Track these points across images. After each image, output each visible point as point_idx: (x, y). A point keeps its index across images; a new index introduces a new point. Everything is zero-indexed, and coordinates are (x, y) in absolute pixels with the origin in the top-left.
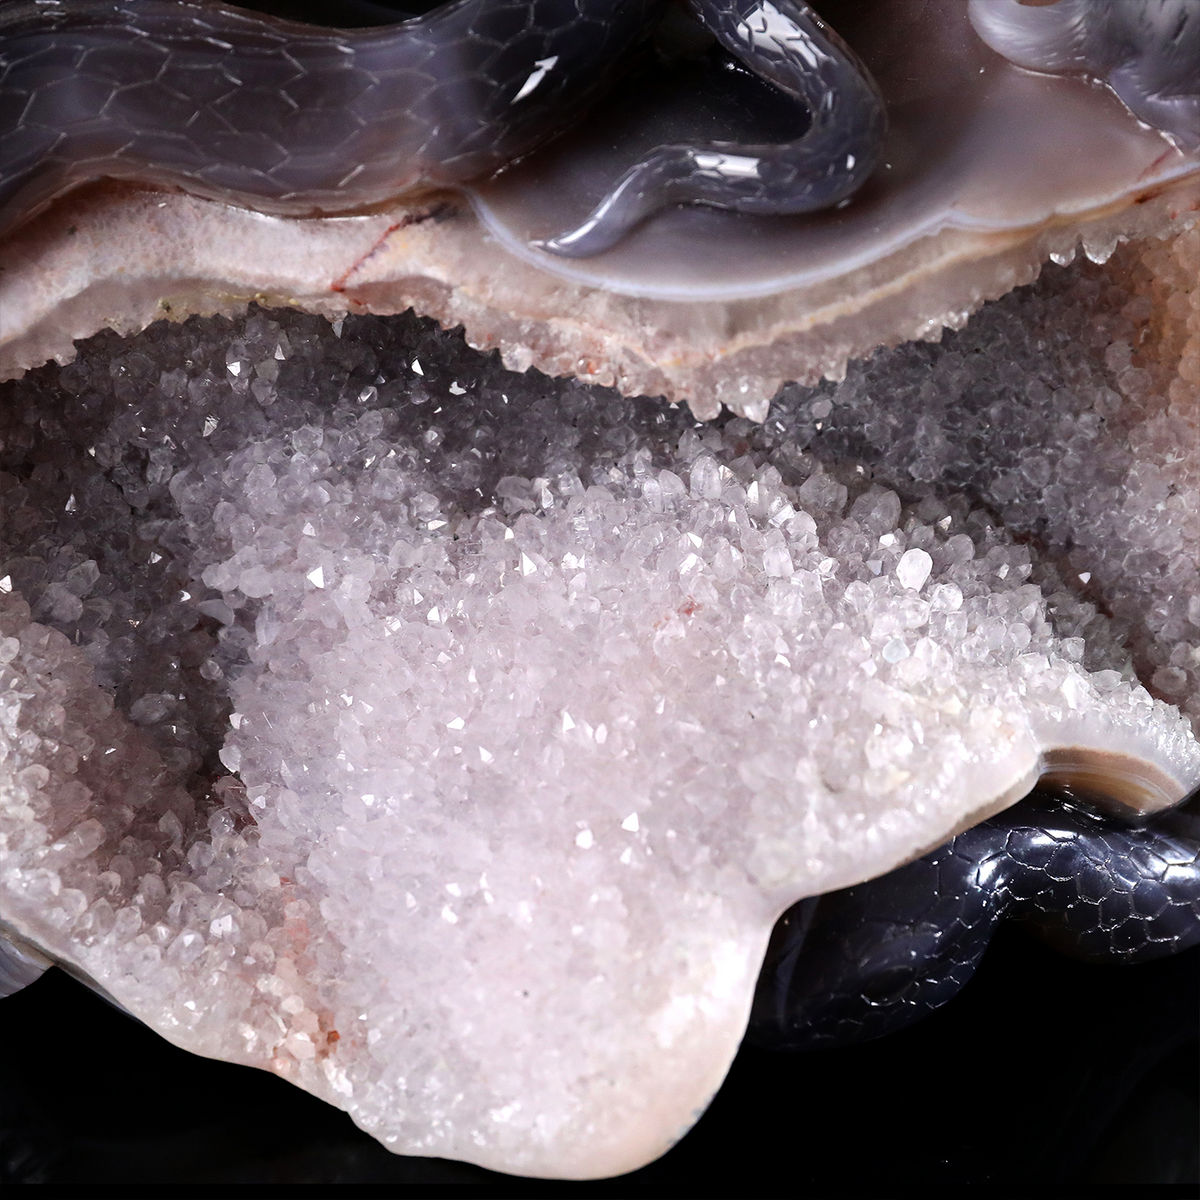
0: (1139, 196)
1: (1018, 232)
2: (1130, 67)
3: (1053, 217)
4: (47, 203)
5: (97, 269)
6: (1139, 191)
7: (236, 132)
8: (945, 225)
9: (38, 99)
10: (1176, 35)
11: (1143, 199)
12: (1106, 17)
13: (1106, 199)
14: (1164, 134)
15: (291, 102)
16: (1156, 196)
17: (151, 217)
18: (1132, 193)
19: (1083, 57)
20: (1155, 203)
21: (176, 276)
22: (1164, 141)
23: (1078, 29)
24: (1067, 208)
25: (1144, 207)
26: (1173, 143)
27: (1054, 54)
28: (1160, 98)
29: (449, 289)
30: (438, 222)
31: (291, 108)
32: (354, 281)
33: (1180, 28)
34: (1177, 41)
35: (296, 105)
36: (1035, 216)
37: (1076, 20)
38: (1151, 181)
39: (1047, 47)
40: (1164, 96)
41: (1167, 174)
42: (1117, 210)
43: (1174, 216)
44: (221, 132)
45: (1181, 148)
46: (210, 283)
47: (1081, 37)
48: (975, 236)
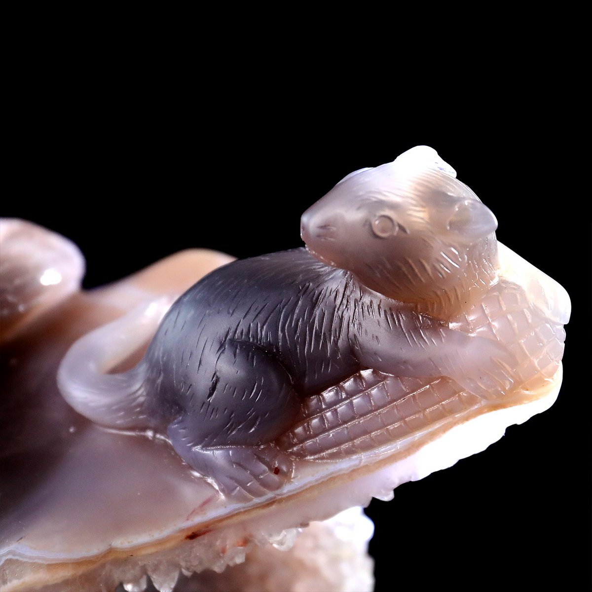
0: (190, 533)
1: (78, 563)
2: (177, 423)
3: (111, 551)
6: (188, 529)
8: (9, 557)
10: (210, 395)
11: (193, 536)
12: (159, 381)
13: (157, 535)
14: (210, 480)
16: (204, 533)
18: (182, 530)
19: (145, 416)
20: (205, 539)
22: (210, 485)
23: (140, 392)
24: (122, 543)
25: (195, 542)
26: (217, 487)
27: (122, 413)
28: (202, 448)
33: (213, 388)
34: (211, 400)
36: (93, 549)
37: (137, 386)
38: (198, 520)
39: (114, 407)
40: (206, 446)
41: (212, 514)
42: (171, 544)
43: (224, 551)
45: (223, 491)
47: (142, 399)
48: (36, 566)
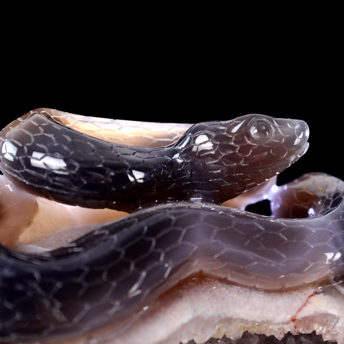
4: (177, 282)
5: (195, 311)
7: (264, 248)
9: (186, 233)
15: (285, 238)
17: (211, 292)
21: (223, 316)
29: (338, 318)
30: (325, 294)
31: (284, 240)
32: (300, 316)
35: (286, 239)
44: (259, 248)
46: (235, 320)
